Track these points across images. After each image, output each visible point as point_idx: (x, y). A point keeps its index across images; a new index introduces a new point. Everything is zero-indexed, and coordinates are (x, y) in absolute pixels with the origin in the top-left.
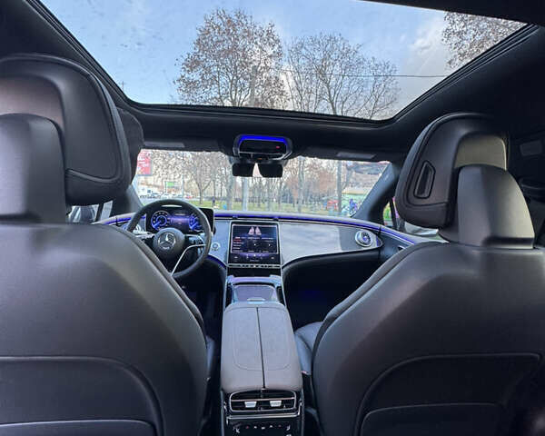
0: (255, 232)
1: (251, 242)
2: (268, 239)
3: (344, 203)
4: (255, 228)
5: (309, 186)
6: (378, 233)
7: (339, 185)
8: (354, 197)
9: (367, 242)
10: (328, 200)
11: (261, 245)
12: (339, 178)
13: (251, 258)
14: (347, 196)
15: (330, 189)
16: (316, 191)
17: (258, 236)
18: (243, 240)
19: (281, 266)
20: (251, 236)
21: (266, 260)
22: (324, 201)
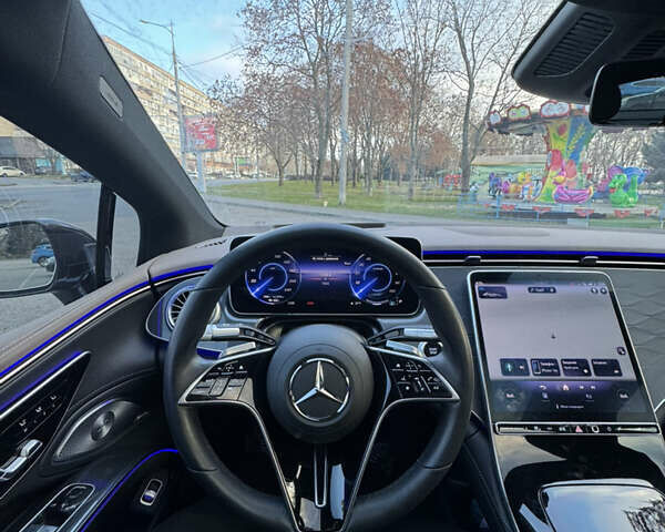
8: (495, 170)
10: (444, 174)
14: (482, 169)
16: (428, 163)
22: (439, 176)
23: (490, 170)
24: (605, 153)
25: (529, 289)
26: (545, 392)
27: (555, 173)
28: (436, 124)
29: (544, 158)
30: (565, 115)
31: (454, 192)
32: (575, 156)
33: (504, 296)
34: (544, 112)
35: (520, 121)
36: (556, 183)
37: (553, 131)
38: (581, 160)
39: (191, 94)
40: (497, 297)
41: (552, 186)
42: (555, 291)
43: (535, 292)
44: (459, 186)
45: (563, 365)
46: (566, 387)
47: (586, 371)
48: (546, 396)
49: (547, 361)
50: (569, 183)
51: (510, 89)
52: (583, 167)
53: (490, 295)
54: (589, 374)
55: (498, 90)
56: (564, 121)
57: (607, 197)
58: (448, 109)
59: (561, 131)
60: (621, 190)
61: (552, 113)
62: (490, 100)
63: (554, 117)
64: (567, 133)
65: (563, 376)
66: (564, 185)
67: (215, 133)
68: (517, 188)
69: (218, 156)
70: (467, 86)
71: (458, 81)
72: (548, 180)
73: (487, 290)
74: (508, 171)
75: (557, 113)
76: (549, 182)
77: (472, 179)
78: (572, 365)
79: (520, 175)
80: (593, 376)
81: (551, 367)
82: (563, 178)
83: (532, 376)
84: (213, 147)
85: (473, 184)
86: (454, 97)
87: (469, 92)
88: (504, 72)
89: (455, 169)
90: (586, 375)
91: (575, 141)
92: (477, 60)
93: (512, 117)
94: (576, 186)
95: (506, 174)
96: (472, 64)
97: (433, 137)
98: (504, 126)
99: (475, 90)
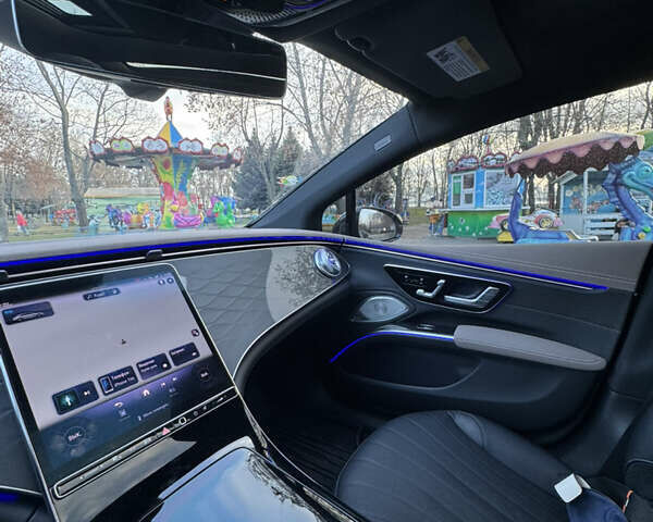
10: (53, 210)
14: (94, 201)
22: (45, 212)
23: (107, 203)
24: (208, 188)
25: (85, 297)
26: (121, 409)
27: (170, 202)
28: (28, 152)
29: (158, 190)
30: (165, 152)
31: (71, 228)
32: (183, 188)
33: (49, 312)
34: (146, 147)
35: (124, 153)
36: (172, 211)
37: (159, 165)
38: (188, 191)
40: (37, 317)
41: (171, 214)
42: (118, 292)
43: (93, 298)
44: (77, 222)
45: (139, 369)
46: (146, 392)
47: (165, 365)
48: (123, 413)
49: (119, 372)
50: (183, 211)
51: (111, 123)
52: (193, 198)
53: (25, 317)
54: (169, 367)
55: (97, 122)
56: (166, 157)
57: (214, 221)
58: (40, 136)
59: (166, 165)
60: (223, 215)
61: (154, 149)
62: (91, 131)
63: (157, 152)
64: (171, 168)
65: (141, 381)
66: (180, 212)
68: (139, 218)
70: (59, 113)
71: (46, 105)
72: (166, 209)
73: (17, 311)
74: (127, 202)
75: (159, 149)
76: (166, 210)
77: (89, 212)
78: (150, 365)
79: (139, 207)
80: (174, 367)
81: (126, 378)
82: (177, 206)
83: (102, 397)
85: (92, 217)
86: (42, 121)
87: (63, 119)
88: (100, 106)
89: (68, 204)
90: (167, 369)
91: (179, 175)
92: (65, 87)
94: (189, 212)
95: (127, 206)
96: (59, 90)
97: (27, 166)
98: (110, 157)
99: (71, 119)
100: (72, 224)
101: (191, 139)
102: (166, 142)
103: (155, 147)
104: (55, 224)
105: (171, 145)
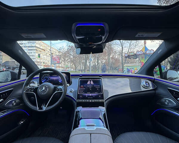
0: (90, 83)
1: (89, 88)
2: (97, 87)
3: (124, 69)
4: (90, 81)
5: (112, 64)
6: (153, 81)
7: (122, 64)
8: (128, 67)
9: (148, 86)
10: (118, 69)
11: (94, 90)
12: (122, 61)
13: (89, 96)
14: (126, 67)
15: (119, 65)
16: (114, 66)
17: (92, 85)
18: (84, 87)
19: (104, 100)
20: (89, 85)
21: (96, 97)
22: (117, 69)
28: (116, 57)
30: (142, 54)
34: (137, 54)
35: (132, 55)
37: (141, 58)
39: (55, 51)
55: (129, 49)
56: (143, 55)
62: (127, 51)
63: (140, 54)
64: (144, 58)
67: (59, 59)
68: (134, 71)
69: (60, 65)
70: (121, 48)
71: (119, 47)
74: (133, 67)
79: (135, 68)
84: (59, 63)
85: (125, 71)
88: (130, 45)
91: (146, 60)
93: (130, 55)
95: (133, 68)
96: (122, 43)
97: (115, 60)
98: (129, 57)
99: (124, 49)
100: (121, 72)
101: (150, 49)
102: (143, 51)
103: (140, 53)
104: (118, 72)
105: (144, 52)
